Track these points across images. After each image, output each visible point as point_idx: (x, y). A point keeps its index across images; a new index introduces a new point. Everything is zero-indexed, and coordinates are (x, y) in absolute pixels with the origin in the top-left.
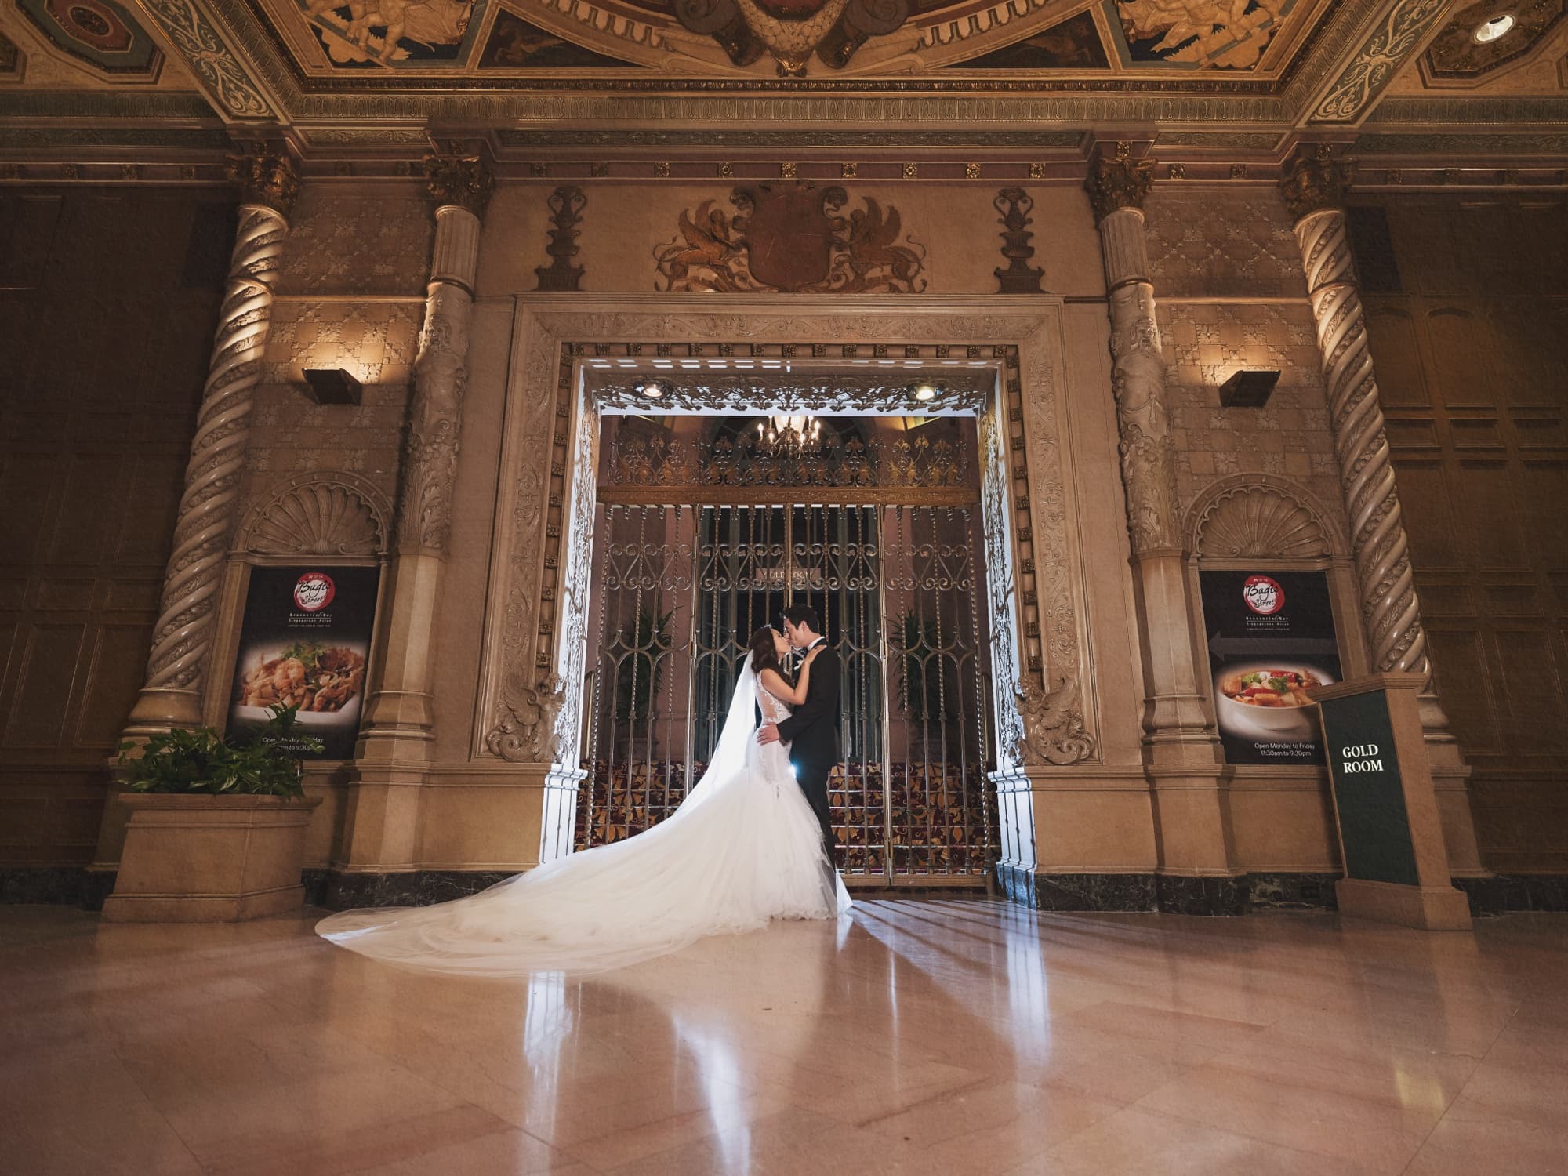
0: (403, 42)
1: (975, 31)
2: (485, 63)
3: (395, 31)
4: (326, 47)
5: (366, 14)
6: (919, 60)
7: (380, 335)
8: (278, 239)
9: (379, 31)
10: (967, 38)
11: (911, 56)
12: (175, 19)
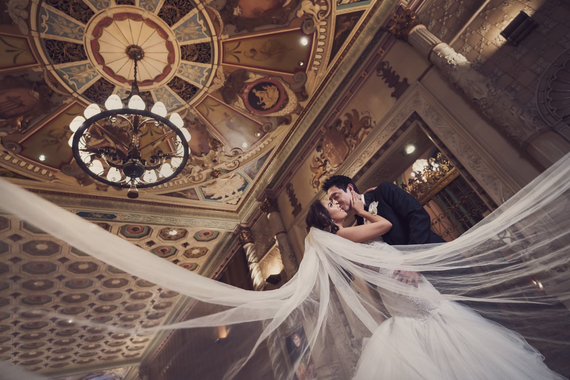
0: (239, 190)
1: (322, 54)
2: (253, 179)
3: (236, 191)
4: (231, 204)
5: (229, 193)
6: (320, 74)
7: (276, 257)
8: (253, 249)
9: (234, 193)
10: (322, 57)
11: (317, 76)
12: (209, 225)
